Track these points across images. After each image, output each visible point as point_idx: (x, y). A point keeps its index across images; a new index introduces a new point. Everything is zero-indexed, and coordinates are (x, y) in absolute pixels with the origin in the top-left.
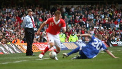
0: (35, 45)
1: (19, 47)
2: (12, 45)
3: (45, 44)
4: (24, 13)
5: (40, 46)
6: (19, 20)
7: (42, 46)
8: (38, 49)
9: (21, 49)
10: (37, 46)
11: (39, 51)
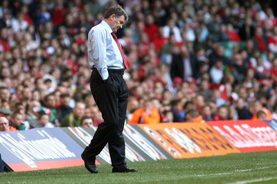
0: (217, 128)
1: (155, 136)
2: (133, 132)
3: (252, 126)
4: (172, 10)
5: (232, 133)
6: (155, 37)
7: (242, 132)
8: (229, 145)
9: (165, 145)
10: (222, 133)
11: (229, 151)
